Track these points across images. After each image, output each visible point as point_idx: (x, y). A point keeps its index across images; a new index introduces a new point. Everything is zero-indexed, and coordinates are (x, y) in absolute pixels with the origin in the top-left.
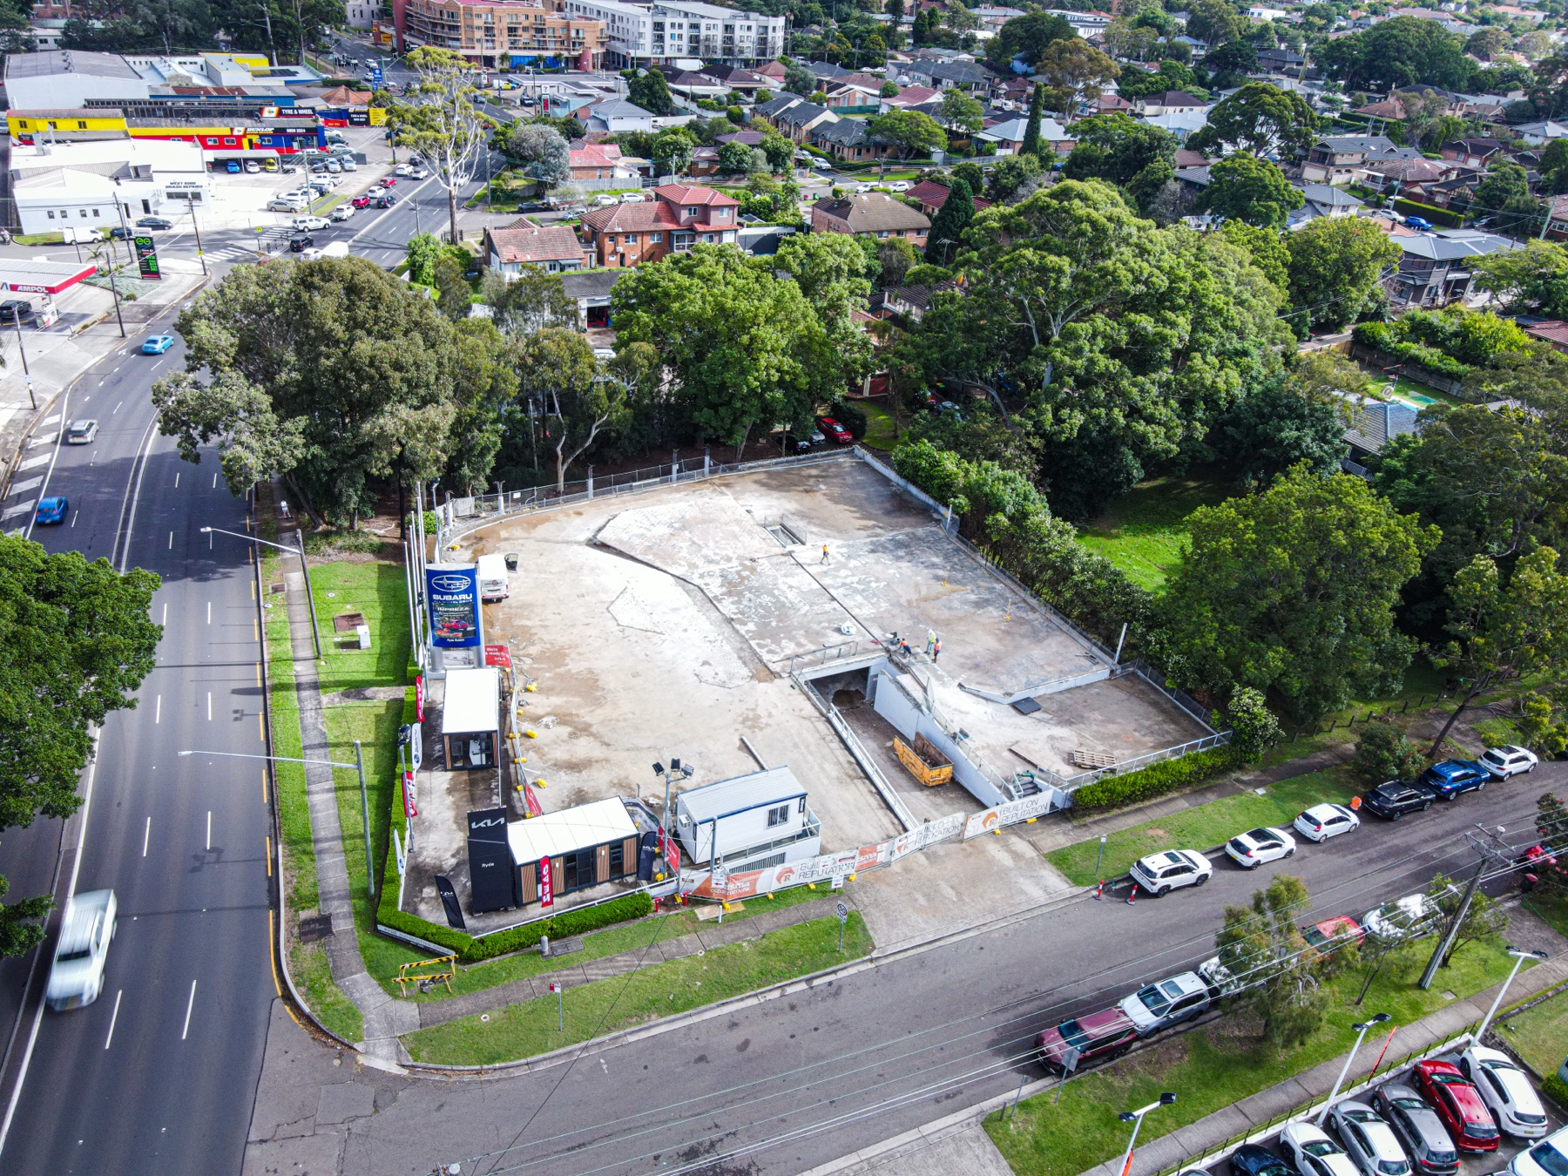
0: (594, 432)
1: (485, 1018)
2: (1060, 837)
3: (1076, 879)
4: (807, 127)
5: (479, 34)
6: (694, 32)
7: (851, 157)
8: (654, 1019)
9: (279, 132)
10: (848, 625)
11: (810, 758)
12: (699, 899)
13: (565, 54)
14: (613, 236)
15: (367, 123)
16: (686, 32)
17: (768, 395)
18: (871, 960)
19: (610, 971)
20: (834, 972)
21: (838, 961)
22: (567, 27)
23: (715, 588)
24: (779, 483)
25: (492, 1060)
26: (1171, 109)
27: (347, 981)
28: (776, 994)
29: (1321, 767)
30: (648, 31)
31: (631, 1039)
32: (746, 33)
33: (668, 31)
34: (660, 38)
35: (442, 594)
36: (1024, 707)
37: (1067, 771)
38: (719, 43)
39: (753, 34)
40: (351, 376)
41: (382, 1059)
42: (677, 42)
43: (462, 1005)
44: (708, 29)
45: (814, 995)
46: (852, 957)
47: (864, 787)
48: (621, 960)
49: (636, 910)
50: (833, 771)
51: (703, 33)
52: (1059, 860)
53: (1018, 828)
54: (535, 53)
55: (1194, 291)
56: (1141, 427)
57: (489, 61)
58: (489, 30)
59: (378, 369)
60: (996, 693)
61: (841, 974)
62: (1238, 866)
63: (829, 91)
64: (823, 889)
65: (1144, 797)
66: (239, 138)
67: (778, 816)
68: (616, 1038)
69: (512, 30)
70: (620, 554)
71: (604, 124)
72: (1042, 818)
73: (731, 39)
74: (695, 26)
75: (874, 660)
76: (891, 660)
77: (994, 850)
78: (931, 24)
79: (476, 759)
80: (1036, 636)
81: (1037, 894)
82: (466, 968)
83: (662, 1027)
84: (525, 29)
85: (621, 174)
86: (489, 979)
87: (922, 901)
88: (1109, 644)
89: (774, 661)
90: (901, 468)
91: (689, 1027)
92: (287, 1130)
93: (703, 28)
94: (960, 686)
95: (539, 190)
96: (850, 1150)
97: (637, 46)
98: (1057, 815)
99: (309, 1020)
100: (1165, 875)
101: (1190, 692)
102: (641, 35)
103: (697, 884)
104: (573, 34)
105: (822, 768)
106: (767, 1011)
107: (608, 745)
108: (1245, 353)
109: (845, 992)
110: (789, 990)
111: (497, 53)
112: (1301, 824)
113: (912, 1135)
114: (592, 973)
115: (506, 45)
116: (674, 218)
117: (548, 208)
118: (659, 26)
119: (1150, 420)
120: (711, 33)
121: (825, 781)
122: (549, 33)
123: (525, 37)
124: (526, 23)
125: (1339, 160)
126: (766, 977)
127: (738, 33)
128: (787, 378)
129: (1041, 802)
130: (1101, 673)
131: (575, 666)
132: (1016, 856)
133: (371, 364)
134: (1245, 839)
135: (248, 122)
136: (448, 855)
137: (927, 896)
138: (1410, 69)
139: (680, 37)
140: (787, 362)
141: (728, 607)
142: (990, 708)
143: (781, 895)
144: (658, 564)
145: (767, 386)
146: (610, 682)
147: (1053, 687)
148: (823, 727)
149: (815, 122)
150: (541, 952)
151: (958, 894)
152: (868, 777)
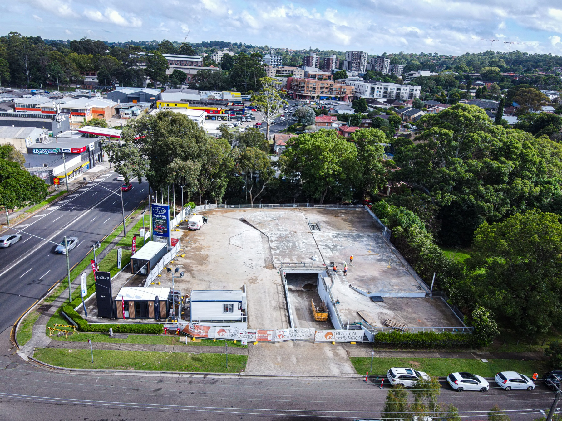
0: (264, 187)
1: (71, 351)
2: (362, 353)
3: (359, 371)
4: (412, 117)
5: (311, 89)
6: (386, 90)
8: (132, 370)
9: (231, 109)
10: (317, 258)
11: (267, 297)
12: (184, 333)
13: (339, 96)
16: (382, 90)
17: (328, 179)
18: (239, 375)
19: (130, 349)
20: (219, 375)
21: (224, 371)
22: (341, 88)
23: (273, 238)
25: (59, 365)
27: (37, 326)
28: (188, 376)
29: (527, 359)
30: (369, 90)
31: (117, 374)
32: (405, 91)
33: (376, 90)
34: (373, 92)
35: (157, 214)
36: (375, 299)
37: (380, 326)
38: (394, 94)
39: (408, 92)
40: (165, 148)
41: (24, 353)
42: (379, 94)
44: (391, 89)
45: (204, 381)
46: (231, 372)
47: (283, 312)
48: (137, 346)
50: (274, 303)
51: (389, 90)
52: (356, 361)
53: (346, 344)
54: (328, 96)
55: (522, 153)
56: (482, 203)
57: (313, 97)
58: (314, 88)
59: (174, 146)
60: (364, 291)
61: (221, 377)
62: (448, 386)
63: (429, 108)
64: (238, 344)
65: (416, 348)
66: (219, 111)
67: (228, 308)
68: (111, 372)
69: (322, 88)
70: (248, 224)
71: (336, 112)
72: (358, 343)
73: (399, 93)
74: (386, 89)
75: (320, 271)
76: (327, 272)
77: (328, 349)
78: (483, 92)
80: (398, 275)
81: (335, 370)
82: (79, 333)
84: (326, 88)
85: (334, 125)
87: (279, 359)
88: (427, 282)
89: (276, 263)
91: (142, 377)
93: (389, 88)
94: (350, 286)
95: (304, 128)
97: (365, 94)
98: (365, 343)
99: (14, 335)
100: (401, 377)
101: (460, 308)
102: (366, 91)
103: (184, 327)
104: (342, 90)
105: (270, 302)
106: (179, 381)
107: (193, 277)
108: (550, 183)
109: (218, 384)
110: (195, 376)
111: (316, 95)
112: (498, 379)
114: (122, 347)
115: (320, 93)
118: (373, 88)
119: (487, 201)
120: (392, 91)
121: (268, 307)
122: (334, 89)
123: (326, 90)
124: (327, 86)
126: (189, 368)
127: (402, 91)
128: (336, 173)
129: (359, 335)
130: (422, 294)
131: (203, 252)
132: (336, 354)
133: (172, 144)
134: (457, 375)
135: (223, 106)
137: (283, 359)
139: (380, 92)
140: (337, 168)
141: (273, 244)
142: (359, 296)
143: (220, 341)
144: (258, 228)
146: (211, 259)
147: (393, 295)
148: (280, 288)
149: (416, 115)
150: (110, 335)
151: (298, 361)
152: (287, 309)
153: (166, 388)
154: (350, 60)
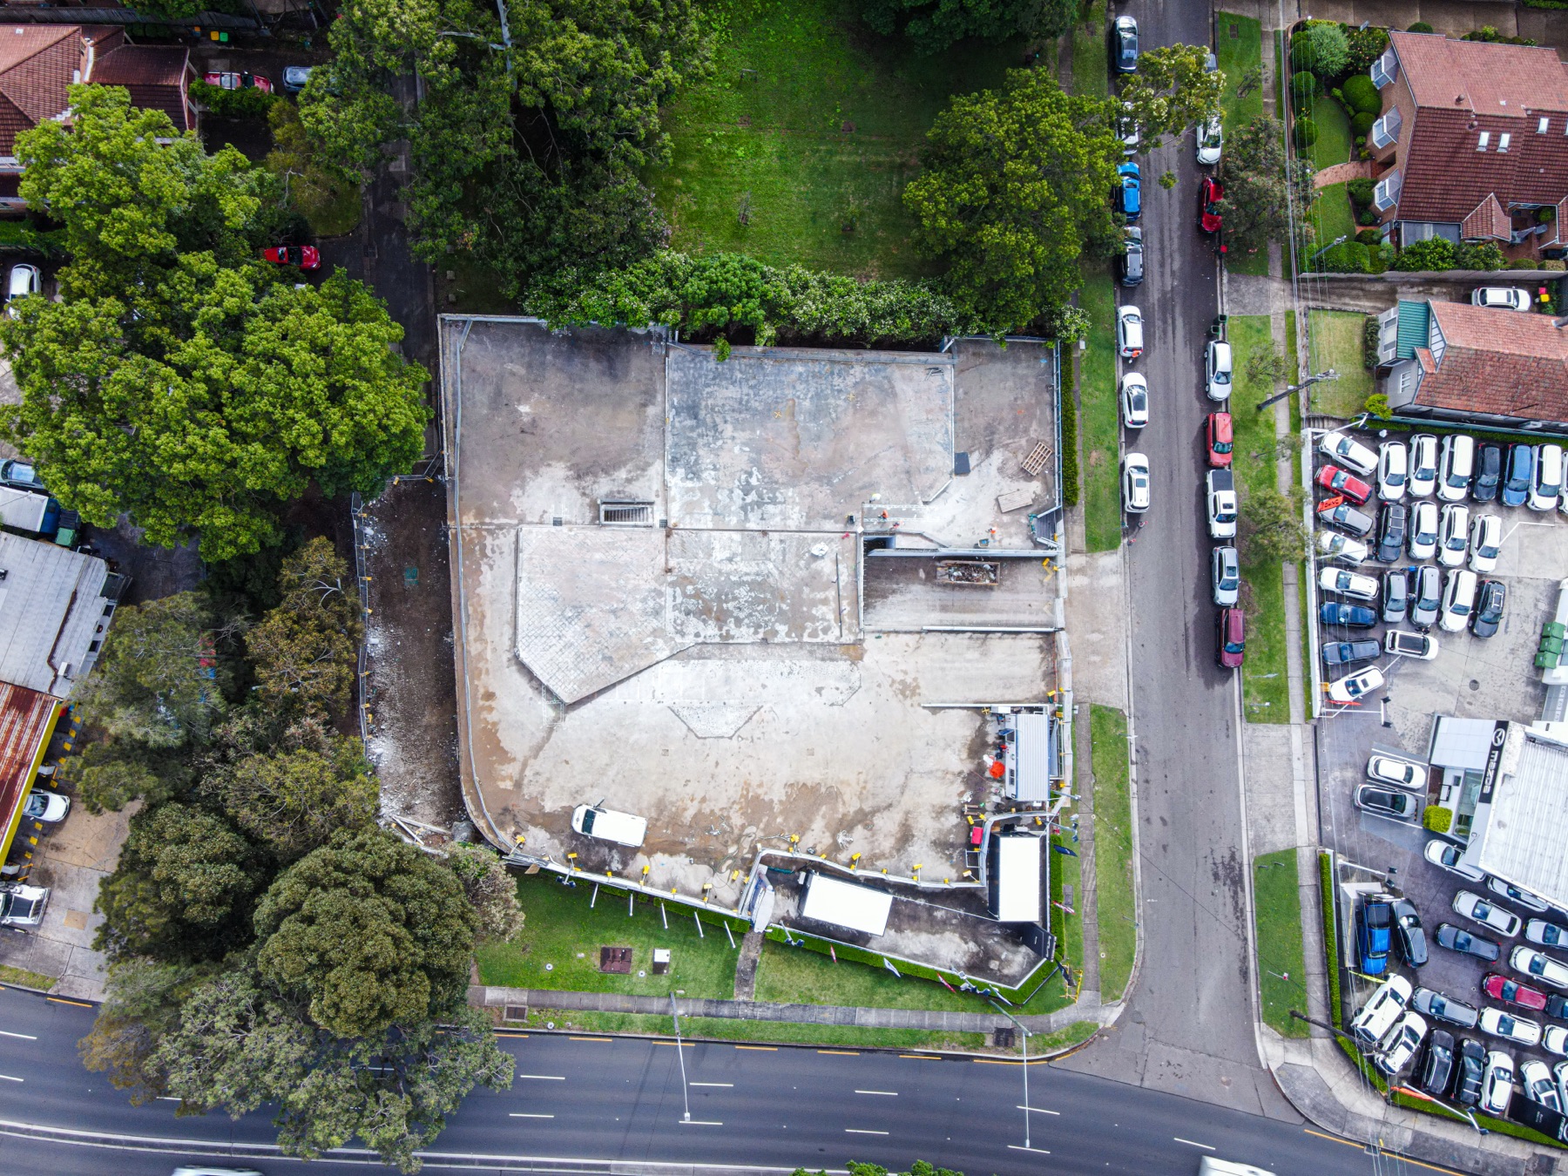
1: (1103, 955)
2: (1076, 528)
3: (1112, 546)
8: (1130, 862)
11: (957, 665)
19: (1091, 875)
23: (708, 631)
27: (1053, 1026)
31: (1139, 880)
36: (962, 466)
41: (1111, 1015)
43: (1091, 966)
45: (1142, 764)
46: (1125, 728)
47: (995, 643)
48: (1086, 866)
50: (973, 655)
52: (1093, 543)
68: (1137, 888)
80: (887, 393)
81: (1115, 581)
82: (1067, 958)
83: (1137, 860)
86: (1076, 947)
87: (1096, 658)
89: (836, 636)
91: (1142, 845)
92: (1139, 1069)
94: (926, 503)
96: (1238, 797)
99: (1073, 1049)
105: (969, 661)
106: (1144, 797)
109: (1144, 743)
113: (1240, 760)
114: (1090, 886)
121: (981, 665)
126: (1122, 785)
130: (950, 375)
132: (1081, 571)
136: (965, 947)
137: (1094, 652)
151: (1099, 631)
152: (988, 633)
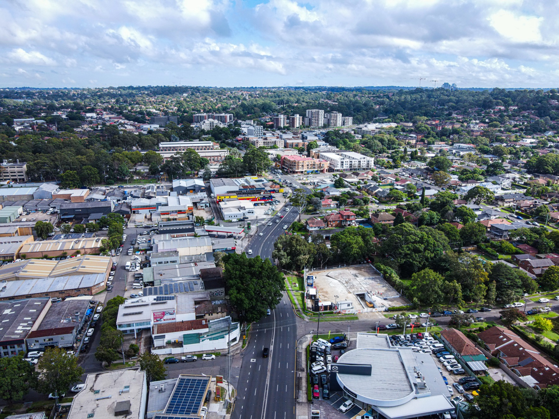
0: (327, 260)
2: (386, 313)
3: (386, 317)
4: (374, 192)
5: (300, 167)
7: (384, 200)
9: (264, 197)
10: (363, 288)
11: (354, 301)
12: (339, 313)
13: (320, 169)
14: (330, 221)
15: (279, 192)
16: (349, 163)
17: (355, 255)
18: (358, 320)
19: (330, 317)
21: (354, 320)
22: (320, 164)
23: (344, 282)
24: (356, 269)
26: (469, 184)
27: (302, 314)
30: (340, 164)
32: (364, 162)
34: (343, 165)
36: (385, 299)
37: (388, 306)
38: (357, 165)
39: (366, 163)
40: (296, 251)
41: (307, 320)
45: (351, 322)
49: (332, 313)
50: (356, 303)
52: (385, 315)
53: (381, 311)
54: (313, 170)
57: (302, 172)
58: (303, 166)
59: (300, 250)
60: (382, 297)
63: (382, 180)
64: (354, 314)
65: (399, 310)
67: (349, 305)
68: (330, 322)
69: (308, 165)
70: (331, 277)
71: (329, 193)
72: (384, 311)
73: (360, 164)
74: (351, 162)
76: (368, 293)
77: (377, 314)
78: (416, 154)
79: (313, 298)
80: (390, 291)
85: (332, 206)
88: (399, 292)
89: (351, 291)
90: (375, 267)
91: (337, 322)
92: (299, 323)
94: (377, 296)
95: (315, 210)
97: (337, 167)
98: (386, 311)
99: (299, 317)
102: (338, 164)
103: (339, 311)
104: (322, 165)
110: (348, 321)
111: (304, 170)
112: (420, 315)
114: (327, 317)
116: (342, 217)
117: (317, 214)
118: (342, 162)
122: (316, 165)
123: (310, 167)
125: (506, 200)
126: (346, 320)
127: (362, 163)
128: (358, 252)
129: (384, 309)
130: (398, 296)
131: (324, 290)
132: (379, 314)
134: (410, 315)
135: (258, 195)
138: (550, 168)
139: (347, 164)
140: (358, 250)
141: (346, 285)
142: (380, 299)
143: (349, 314)
144: (336, 279)
145: (354, 253)
146: (329, 292)
147: (391, 297)
148: (356, 299)
149: (377, 191)
151: (370, 316)
152: (361, 305)
153: (344, 324)
154: (310, 117)
